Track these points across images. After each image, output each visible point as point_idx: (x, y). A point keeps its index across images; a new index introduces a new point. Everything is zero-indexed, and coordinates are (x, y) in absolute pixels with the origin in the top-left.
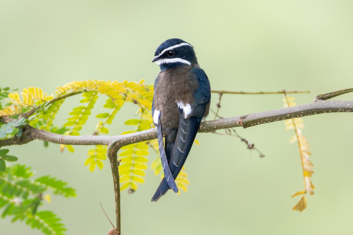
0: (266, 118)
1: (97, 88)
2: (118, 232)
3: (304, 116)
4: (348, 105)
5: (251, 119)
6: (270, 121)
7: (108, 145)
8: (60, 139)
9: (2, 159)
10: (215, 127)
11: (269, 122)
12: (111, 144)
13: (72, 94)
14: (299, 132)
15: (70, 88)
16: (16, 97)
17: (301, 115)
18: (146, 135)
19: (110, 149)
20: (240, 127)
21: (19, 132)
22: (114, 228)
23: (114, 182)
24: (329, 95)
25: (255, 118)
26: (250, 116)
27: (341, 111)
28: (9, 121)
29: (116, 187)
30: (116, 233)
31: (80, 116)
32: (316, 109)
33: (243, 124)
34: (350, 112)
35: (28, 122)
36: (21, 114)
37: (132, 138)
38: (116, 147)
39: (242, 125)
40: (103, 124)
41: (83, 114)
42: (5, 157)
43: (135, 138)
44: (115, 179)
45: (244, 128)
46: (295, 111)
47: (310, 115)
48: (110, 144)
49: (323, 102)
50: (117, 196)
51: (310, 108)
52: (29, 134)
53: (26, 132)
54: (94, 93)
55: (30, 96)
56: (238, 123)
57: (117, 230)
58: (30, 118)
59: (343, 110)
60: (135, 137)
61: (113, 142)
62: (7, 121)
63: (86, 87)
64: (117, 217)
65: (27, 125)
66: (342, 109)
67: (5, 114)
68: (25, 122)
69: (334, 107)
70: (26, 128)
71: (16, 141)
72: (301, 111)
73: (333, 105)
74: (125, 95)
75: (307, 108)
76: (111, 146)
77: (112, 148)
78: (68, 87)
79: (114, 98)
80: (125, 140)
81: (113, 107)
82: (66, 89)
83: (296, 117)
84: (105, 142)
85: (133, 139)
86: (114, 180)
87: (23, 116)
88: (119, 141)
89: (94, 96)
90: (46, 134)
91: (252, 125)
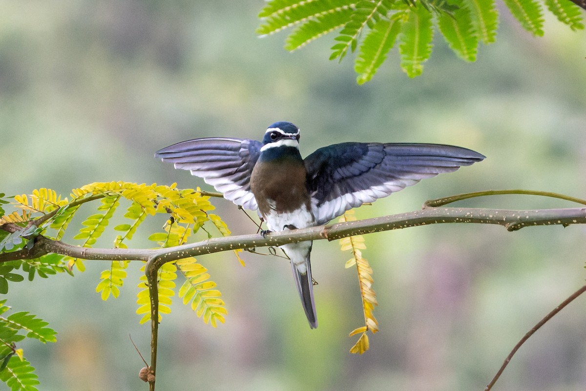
0: (359, 228)
1: (121, 192)
2: (152, 372)
3: (408, 226)
4: (468, 213)
5: (338, 230)
6: (363, 232)
7: (147, 261)
8: (83, 252)
9: (4, 278)
10: (290, 239)
11: (362, 234)
12: (151, 259)
13: (91, 199)
14: (359, 254)
15: (90, 191)
16: (24, 200)
17: (405, 226)
18: (198, 249)
19: (149, 266)
20: (323, 240)
21: (29, 243)
22: (148, 366)
23: (152, 308)
24: (440, 201)
25: (344, 229)
26: (338, 226)
27: (458, 221)
28: (16, 230)
29: (154, 314)
30: (150, 372)
31: (96, 226)
32: (424, 218)
33: (328, 235)
34: (469, 222)
35: (41, 230)
36: (30, 221)
37: (178, 252)
38: (158, 263)
39: (327, 237)
40: (122, 240)
41: (99, 224)
42: (8, 276)
43: (183, 253)
44: (153, 303)
45: (329, 241)
46: (397, 220)
47: (417, 225)
48: (149, 258)
49: (435, 209)
50: (154, 326)
51: (418, 216)
52: (43, 246)
53: (39, 243)
54: (115, 199)
55: (41, 199)
56: (321, 235)
57: (151, 369)
58: (43, 226)
59: (461, 220)
60: (183, 250)
61: (154, 256)
62: (13, 230)
63: (108, 191)
64: (152, 353)
65: (40, 235)
66: (459, 218)
67: (11, 221)
68: (37, 231)
69: (449, 216)
70: (38, 238)
71: (26, 255)
72: (405, 221)
73: (448, 214)
74: (155, 201)
75: (413, 217)
76: (151, 261)
77: (152, 264)
78: (87, 189)
79: (144, 204)
80: (169, 254)
81: (136, 217)
82: (85, 192)
83: (398, 227)
84: (143, 257)
85: (180, 254)
86: (152, 305)
87: (33, 224)
88: (162, 256)
89: (115, 202)
90: (64, 246)
91: (340, 237)
